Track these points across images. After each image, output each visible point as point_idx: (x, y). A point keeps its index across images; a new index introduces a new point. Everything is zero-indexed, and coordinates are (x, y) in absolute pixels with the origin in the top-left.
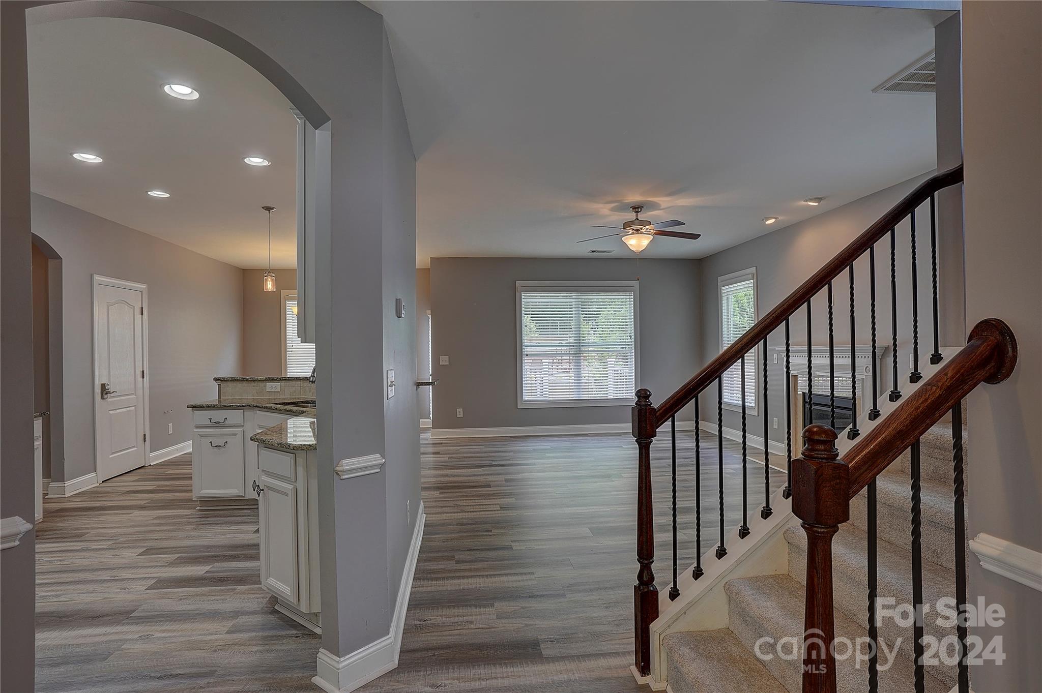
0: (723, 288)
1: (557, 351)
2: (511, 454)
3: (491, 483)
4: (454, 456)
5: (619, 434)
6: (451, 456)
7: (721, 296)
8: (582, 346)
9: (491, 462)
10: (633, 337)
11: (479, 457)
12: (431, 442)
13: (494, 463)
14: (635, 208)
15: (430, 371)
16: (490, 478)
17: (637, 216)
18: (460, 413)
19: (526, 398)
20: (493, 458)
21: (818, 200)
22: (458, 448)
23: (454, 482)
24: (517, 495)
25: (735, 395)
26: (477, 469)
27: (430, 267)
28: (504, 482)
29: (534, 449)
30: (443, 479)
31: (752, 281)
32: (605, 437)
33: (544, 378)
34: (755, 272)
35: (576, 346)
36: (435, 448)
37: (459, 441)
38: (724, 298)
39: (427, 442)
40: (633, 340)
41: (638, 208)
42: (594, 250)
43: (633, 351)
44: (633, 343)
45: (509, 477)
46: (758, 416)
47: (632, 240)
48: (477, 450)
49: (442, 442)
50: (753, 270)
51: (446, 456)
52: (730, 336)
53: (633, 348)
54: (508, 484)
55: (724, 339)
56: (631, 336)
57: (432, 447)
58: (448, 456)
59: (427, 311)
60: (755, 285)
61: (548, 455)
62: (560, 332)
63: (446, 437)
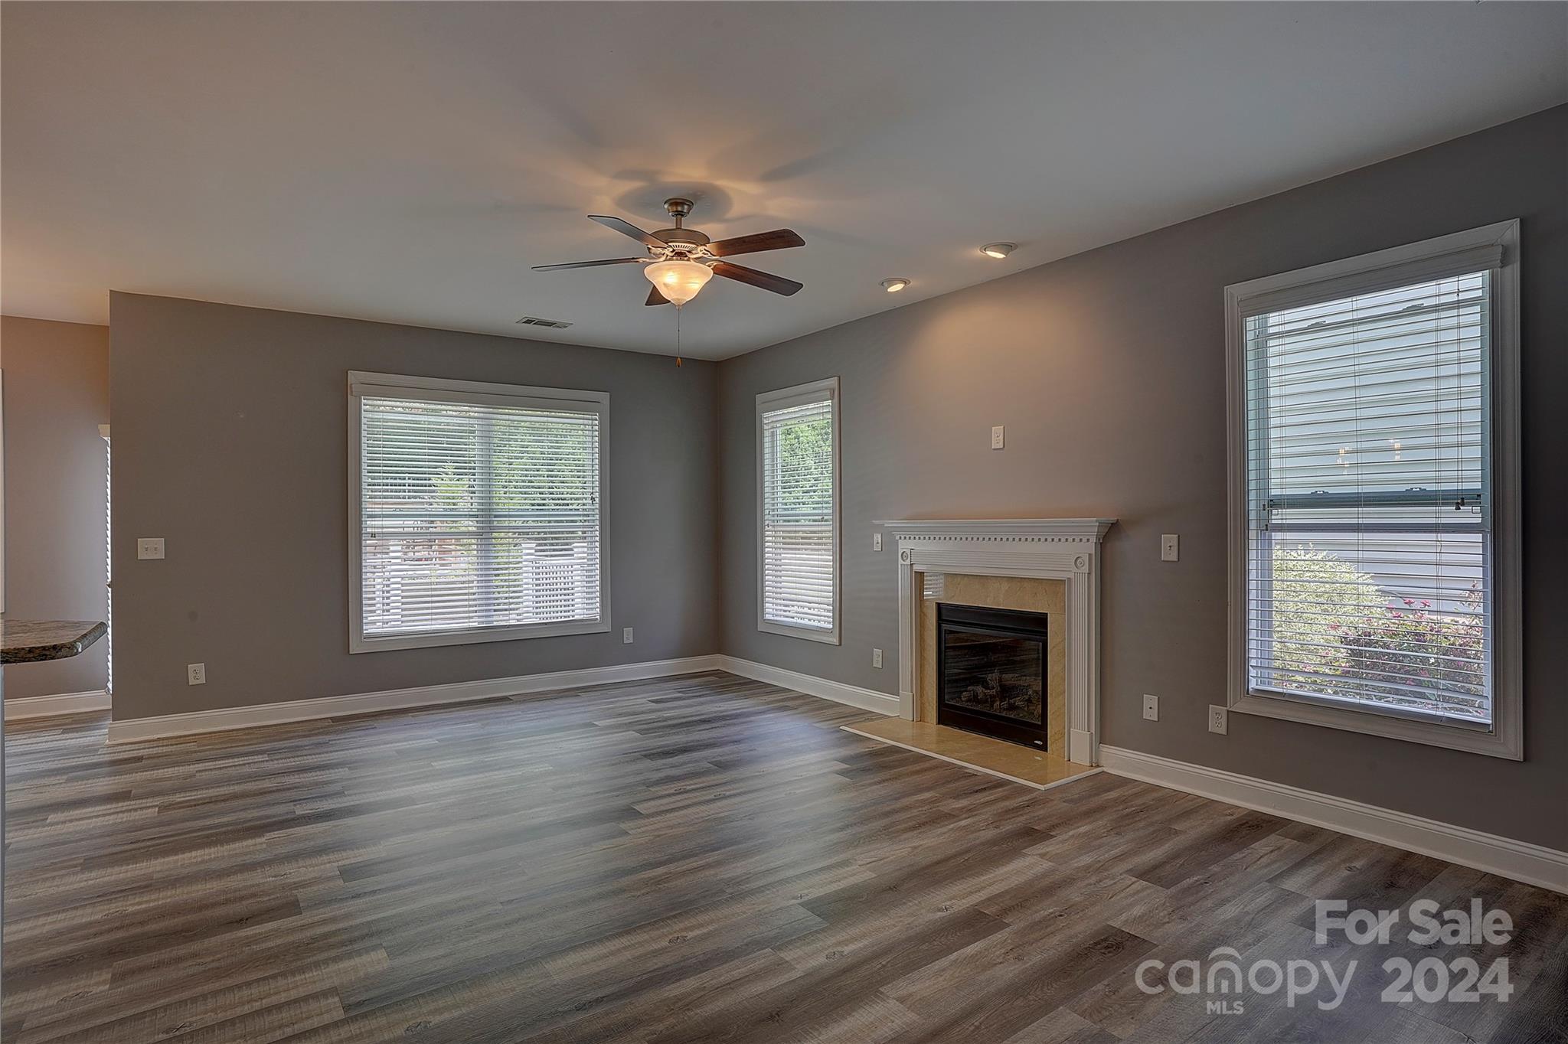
0: (766, 415)
1: (404, 527)
2: (343, 772)
3: (301, 894)
4: (179, 798)
5: (572, 693)
6: (166, 799)
7: (762, 431)
8: (496, 516)
9: (290, 807)
10: (597, 500)
11: (255, 795)
12: (107, 758)
13: (300, 810)
14: (676, 204)
15: (109, 575)
16: (296, 872)
17: (679, 223)
18: (197, 674)
19: (369, 629)
20: (293, 795)
21: (1007, 247)
22: (193, 768)
23: (176, 910)
24: (389, 930)
25: (796, 607)
26: (250, 842)
27: (109, 325)
28: (340, 882)
29: (399, 752)
30: (132, 905)
31: (829, 402)
32: (548, 702)
33: (392, 580)
34: (836, 386)
35: (482, 516)
36: (118, 779)
37: (192, 746)
38: (767, 434)
39: (95, 759)
40: (597, 506)
41: (682, 204)
42: (532, 316)
43: (597, 528)
44: (597, 511)
45: (351, 858)
46: (840, 645)
47: (671, 273)
48: (247, 770)
49: (141, 753)
50: (833, 382)
51: (149, 802)
52: (776, 501)
53: (597, 522)
54: (355, 886)
55: (766, 506)
56: (593, 499)
57: (110, 775)
58: (158, 801)
59: (100, 426)
60: (837, 409)
61: (437, 765)
62: (409, 492)
63: (156, 737)
